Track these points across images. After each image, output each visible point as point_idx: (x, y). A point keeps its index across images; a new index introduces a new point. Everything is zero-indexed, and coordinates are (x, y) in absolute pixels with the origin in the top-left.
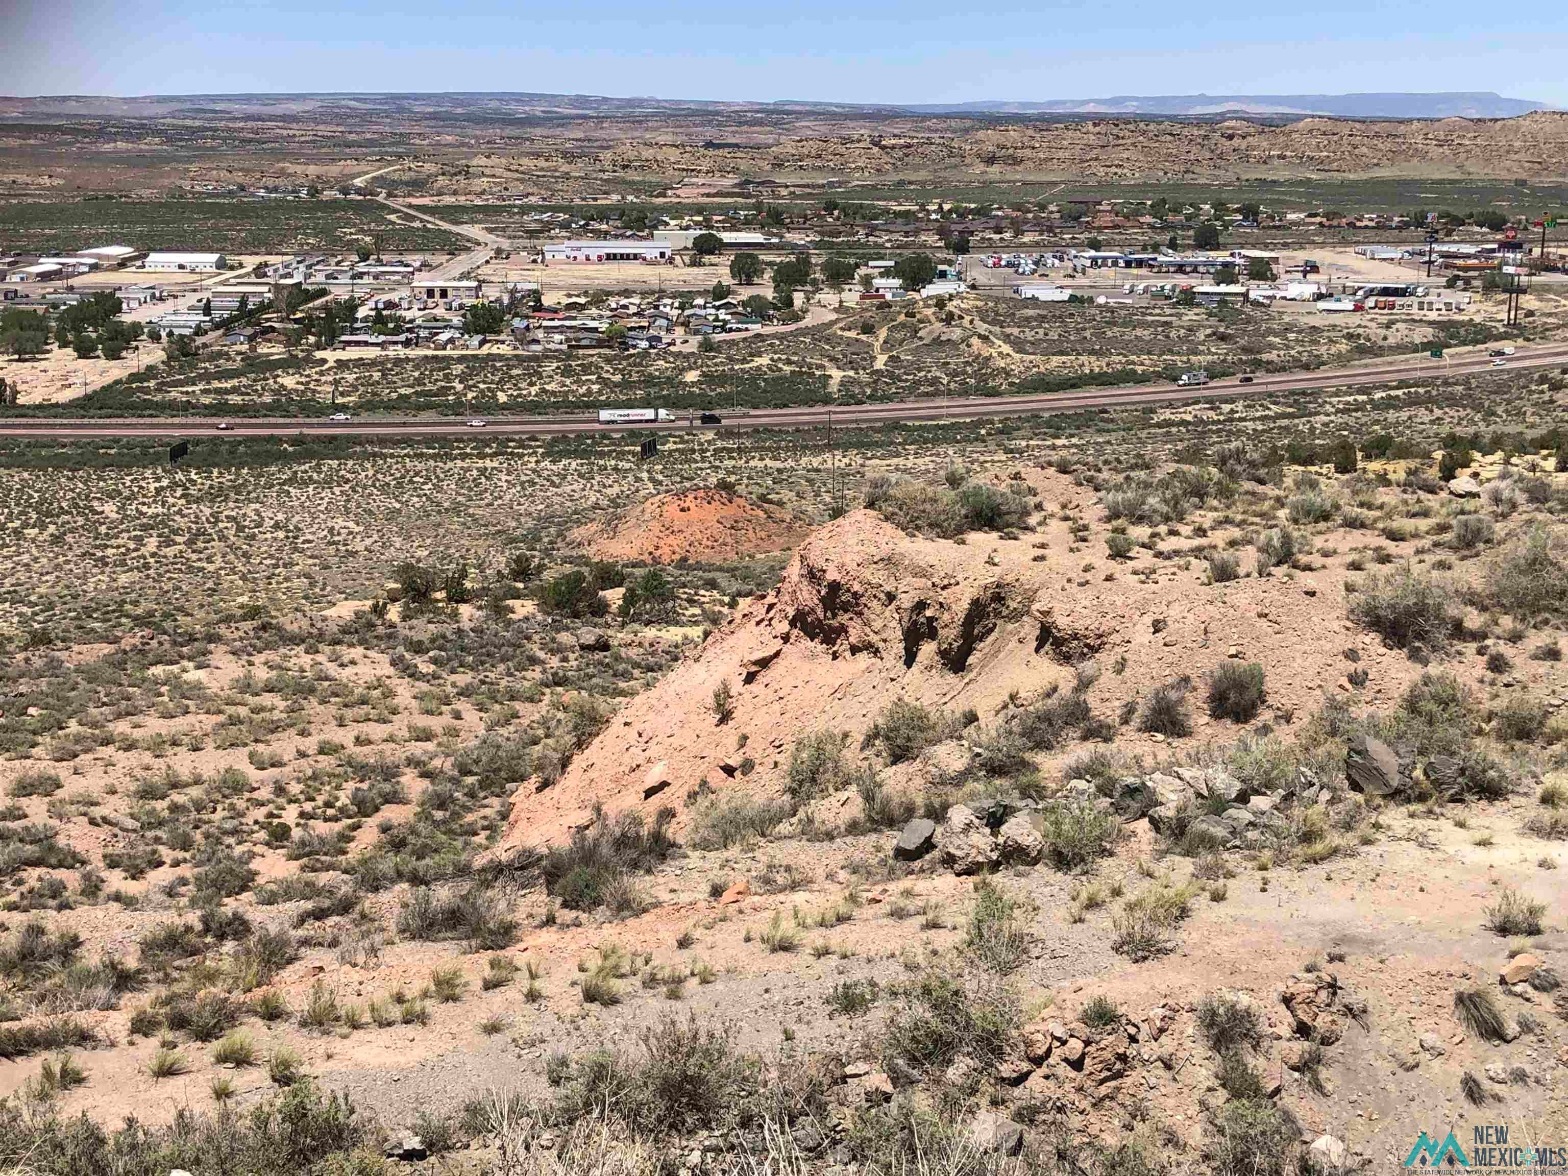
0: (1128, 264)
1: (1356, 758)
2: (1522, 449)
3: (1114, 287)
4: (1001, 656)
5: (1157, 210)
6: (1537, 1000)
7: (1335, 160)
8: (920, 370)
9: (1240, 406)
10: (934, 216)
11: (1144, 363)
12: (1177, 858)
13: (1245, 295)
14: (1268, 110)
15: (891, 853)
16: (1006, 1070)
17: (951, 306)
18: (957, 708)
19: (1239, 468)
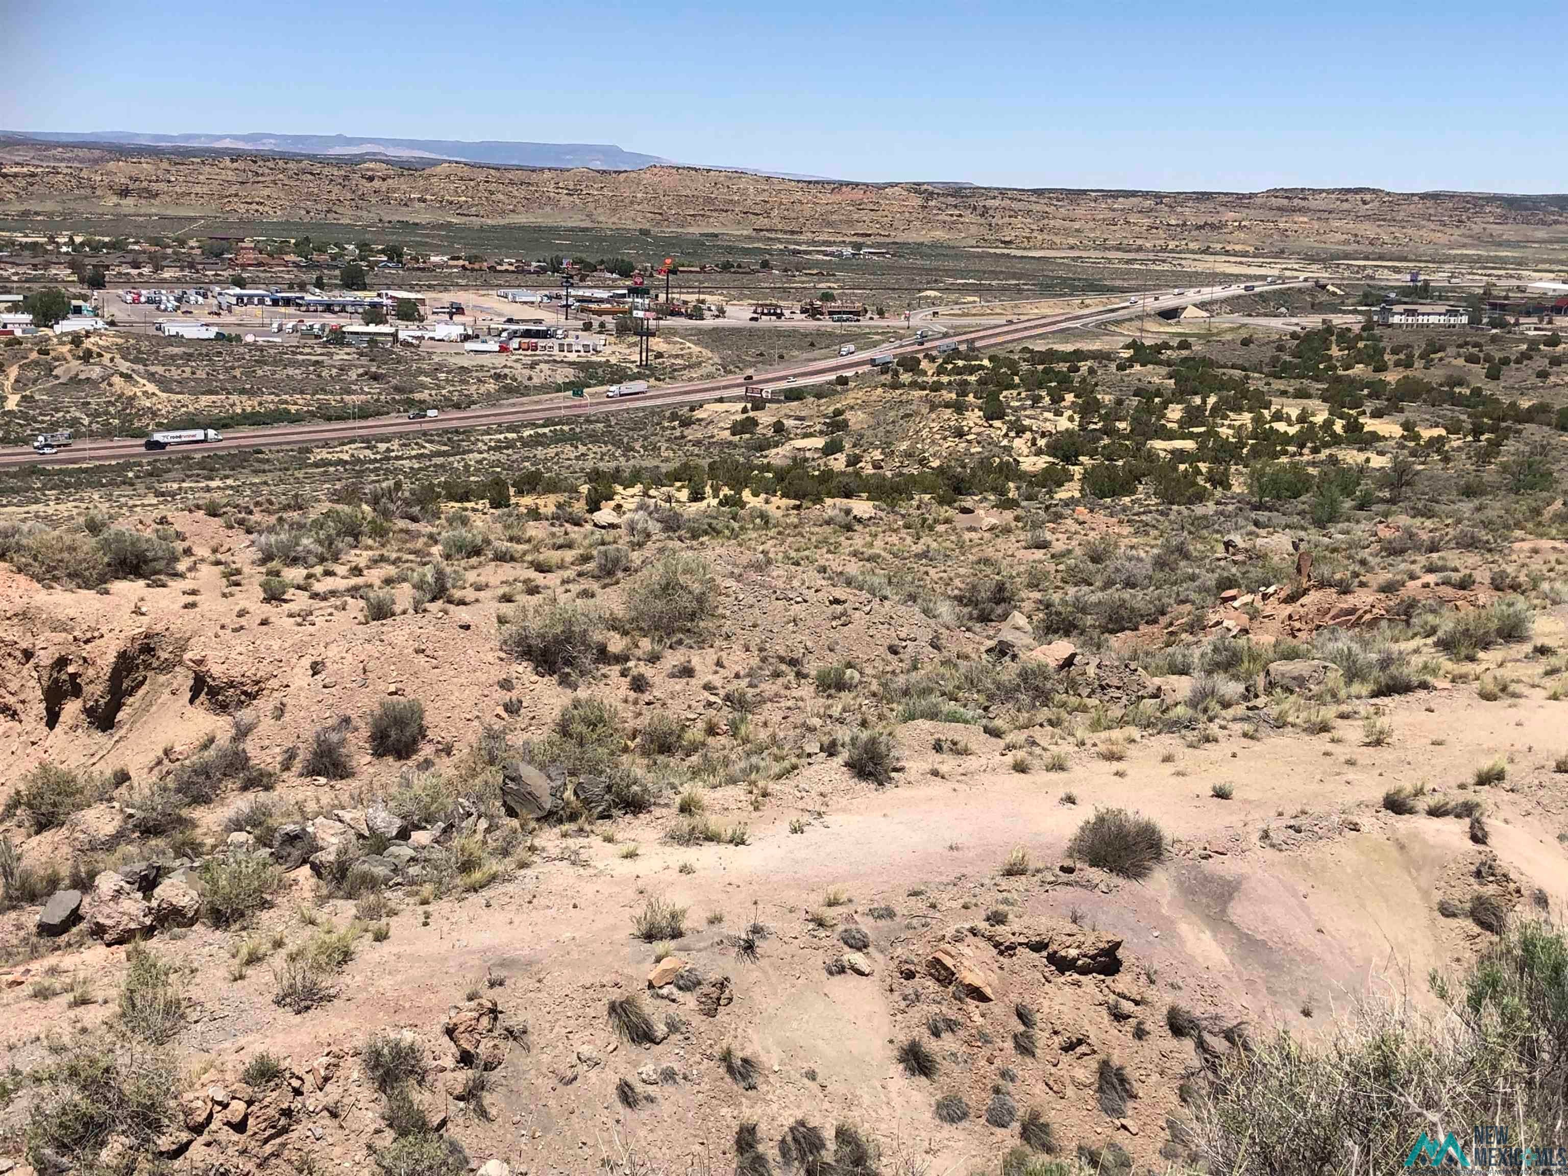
0: (275, 302)
1: (511, 785)
2: (658, 482)
3: (263, 325)
4: (154, 709)
5: (301, 247)
6: (682, 1000)
7: (473, 206)
8: (57, 410)
9: (395, 444)
10: (64, 249)
11: (297, 403)
12: (340, 903)
13: (395, 335)
14: (405, 154)
15: (35, 930)
16: (164, 1143)
17: (88, 343)
18: (106, 769)
19: (392, 507)
